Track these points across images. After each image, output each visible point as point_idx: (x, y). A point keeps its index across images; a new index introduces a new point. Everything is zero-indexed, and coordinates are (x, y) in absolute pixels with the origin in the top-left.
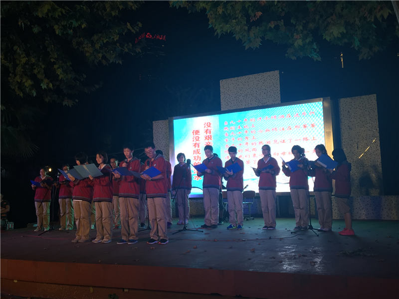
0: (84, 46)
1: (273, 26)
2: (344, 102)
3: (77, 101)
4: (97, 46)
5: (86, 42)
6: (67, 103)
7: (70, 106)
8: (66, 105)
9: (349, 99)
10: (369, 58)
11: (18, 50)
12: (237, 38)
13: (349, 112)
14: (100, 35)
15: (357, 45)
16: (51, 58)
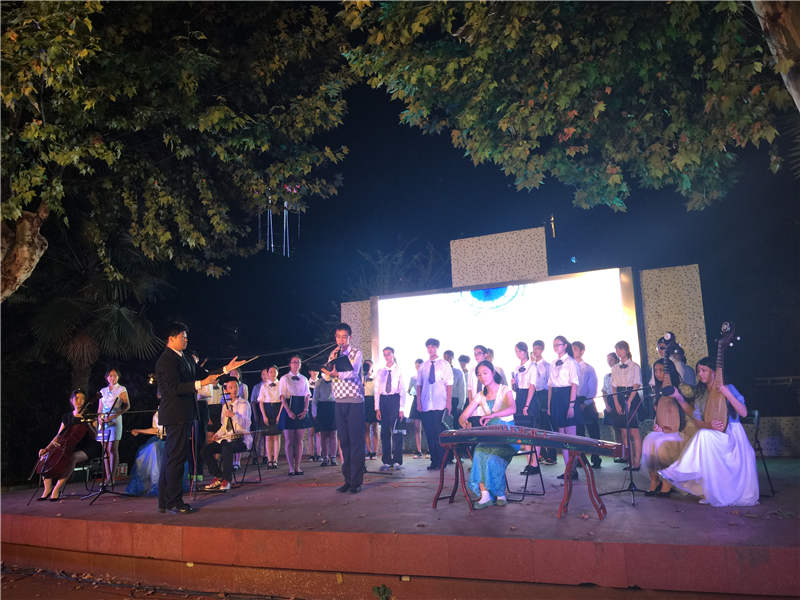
0: (252, 181)
1: (573, 154)
2: (647, 275)
3: (229, 269)
4: (274, 183)
5: (255, 177)
6: (213, 272)
7: (218, 277)
8: (211, 275)
9: (656, 271)
10: (703, 208)
11: (156, 185)
12: (507, 173)
13: (656, 290)
14: (280, 165)
15: (685, 188)
16: (202, 199)
